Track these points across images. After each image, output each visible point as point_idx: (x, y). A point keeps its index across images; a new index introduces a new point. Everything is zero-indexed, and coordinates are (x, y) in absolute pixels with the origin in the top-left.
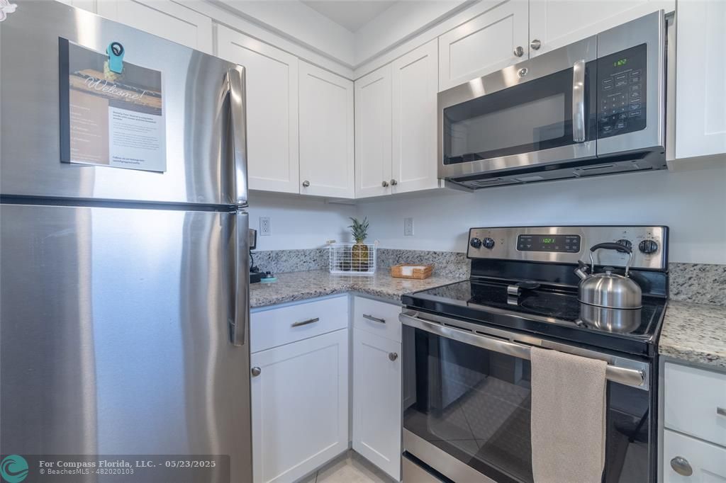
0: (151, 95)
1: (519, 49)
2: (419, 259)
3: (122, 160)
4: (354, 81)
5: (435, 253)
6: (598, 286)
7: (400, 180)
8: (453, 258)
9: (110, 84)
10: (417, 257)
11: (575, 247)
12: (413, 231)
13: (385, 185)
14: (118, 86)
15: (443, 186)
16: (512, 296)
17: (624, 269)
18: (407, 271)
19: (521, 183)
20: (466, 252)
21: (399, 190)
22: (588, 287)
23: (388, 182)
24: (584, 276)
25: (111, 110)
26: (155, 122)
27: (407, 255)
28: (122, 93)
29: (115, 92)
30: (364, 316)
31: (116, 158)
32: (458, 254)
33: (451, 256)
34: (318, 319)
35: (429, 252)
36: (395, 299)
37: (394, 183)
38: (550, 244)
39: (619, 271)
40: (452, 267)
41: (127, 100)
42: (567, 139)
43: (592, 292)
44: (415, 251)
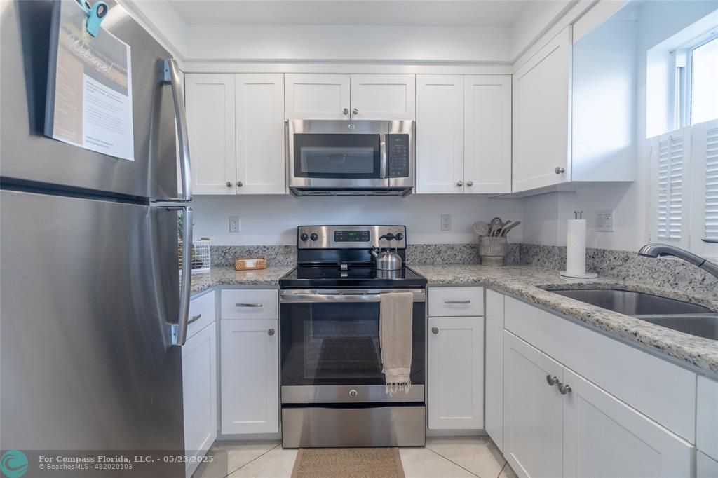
0: (117, 69)
1: (345, 109)
2: (248, 253)
3: (94, 142)
4: (184, 73)
5: (265, 247)
6: (385, 259)
7: (245, 183)
8: (281, 250)
9: (86, 47)
10: (246, 252)
11: (367, 238)
12: (240, 228)
13: (229, 185)
14: (92, 52)
15: (288, 193)
16: (344, 271)
17: (394, 249)
18: (250, 263)
19: (333, 195)
20: (296, 244)
21: (243, 191)
22: (381, 260)
23: (233, 183)
24: (376, 254)
25: (86, 78)
26: (122, 103)
27: (235, 250)
28: (94, 61)
29: (89, 57)
30: (237, 305)
31: (89, 138)
32: (286, 246)
33: (279, 249)
34: (200, 315)
35: (258, 247)
36: (273, 283)
37: (240, 185)
38: (354, 236)
39: (392, 250)
40: (280, 257)
41: (98, 70)
42: (376, 174)
43: (383, 262)
44: (243, 246)
